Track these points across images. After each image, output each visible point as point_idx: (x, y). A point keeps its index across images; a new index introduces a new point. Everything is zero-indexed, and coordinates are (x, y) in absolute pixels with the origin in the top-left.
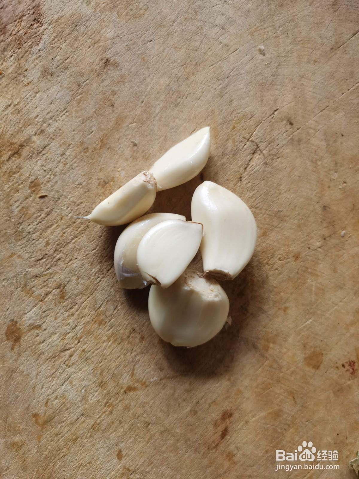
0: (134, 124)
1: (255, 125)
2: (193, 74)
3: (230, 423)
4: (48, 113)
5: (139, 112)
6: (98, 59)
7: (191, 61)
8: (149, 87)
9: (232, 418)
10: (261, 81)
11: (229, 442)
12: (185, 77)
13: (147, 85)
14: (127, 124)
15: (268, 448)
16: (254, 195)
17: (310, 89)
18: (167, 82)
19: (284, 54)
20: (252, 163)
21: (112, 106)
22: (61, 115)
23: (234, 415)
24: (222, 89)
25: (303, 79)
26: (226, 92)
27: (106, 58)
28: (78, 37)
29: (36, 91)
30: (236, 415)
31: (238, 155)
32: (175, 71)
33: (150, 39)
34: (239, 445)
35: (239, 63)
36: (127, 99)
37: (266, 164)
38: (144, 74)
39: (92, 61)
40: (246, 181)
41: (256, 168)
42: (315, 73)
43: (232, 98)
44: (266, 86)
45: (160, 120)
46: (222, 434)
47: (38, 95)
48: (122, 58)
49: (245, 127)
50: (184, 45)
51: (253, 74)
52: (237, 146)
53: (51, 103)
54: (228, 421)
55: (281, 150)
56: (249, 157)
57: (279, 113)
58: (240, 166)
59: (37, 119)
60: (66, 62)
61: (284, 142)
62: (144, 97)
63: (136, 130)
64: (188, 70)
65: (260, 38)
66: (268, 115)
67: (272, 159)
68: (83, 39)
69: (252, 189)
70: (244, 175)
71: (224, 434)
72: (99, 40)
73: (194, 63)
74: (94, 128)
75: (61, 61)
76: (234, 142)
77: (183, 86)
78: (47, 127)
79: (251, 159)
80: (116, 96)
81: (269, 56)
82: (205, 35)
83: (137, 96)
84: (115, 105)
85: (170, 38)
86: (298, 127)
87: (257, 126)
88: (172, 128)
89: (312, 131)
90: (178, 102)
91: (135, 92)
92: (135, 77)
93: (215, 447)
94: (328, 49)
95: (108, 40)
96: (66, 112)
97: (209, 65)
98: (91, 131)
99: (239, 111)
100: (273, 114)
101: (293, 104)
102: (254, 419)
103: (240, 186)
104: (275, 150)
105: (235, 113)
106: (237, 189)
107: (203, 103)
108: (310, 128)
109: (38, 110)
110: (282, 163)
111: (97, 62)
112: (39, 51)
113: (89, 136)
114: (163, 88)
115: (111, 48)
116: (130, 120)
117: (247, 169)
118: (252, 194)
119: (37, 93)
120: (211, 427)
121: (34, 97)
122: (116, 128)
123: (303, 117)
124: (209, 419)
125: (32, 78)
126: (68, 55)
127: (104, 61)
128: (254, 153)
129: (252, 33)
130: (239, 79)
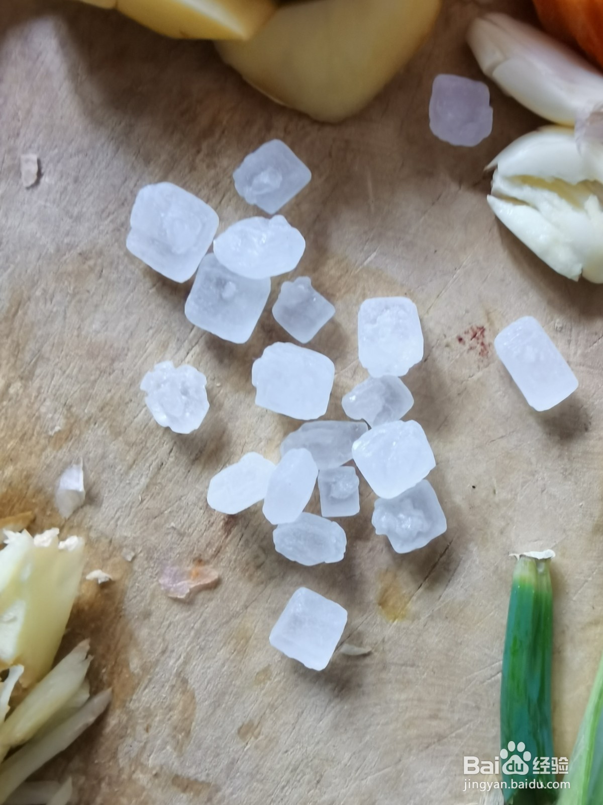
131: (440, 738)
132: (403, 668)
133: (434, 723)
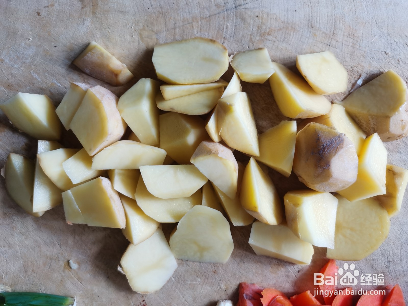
131: (26, 272)
132: (50, 265)
133: (31, 270)
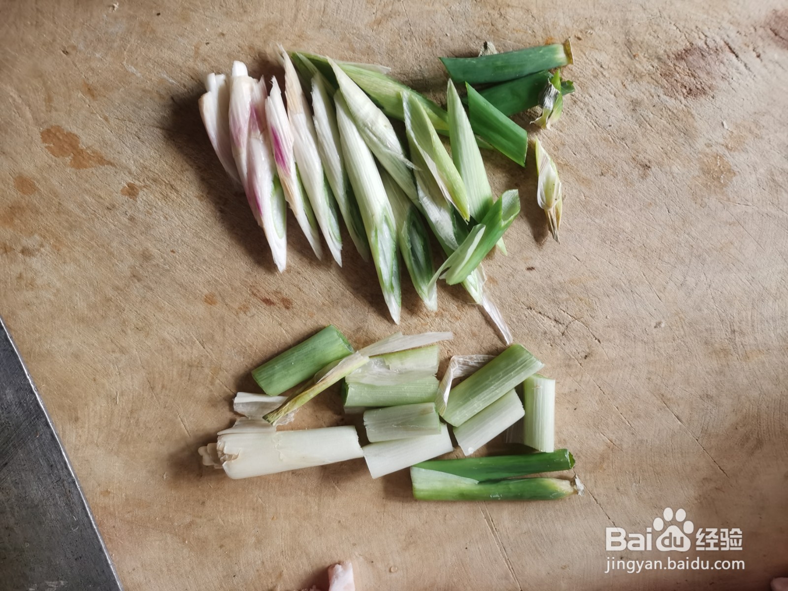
0: (583, 197)
1: (584, 321)
2: (635, 256)
3: (279, 308)
4: (594, 108)
5: (596, 202)
6: (650, 158)
7: (648, 253)
8: (621, 212)
9: (284, 309)
10: (628, 325)
11: (259, 307)
12: (632, 248)
13: (623, 209)
14: (583, 190)
15: (254, 347)
16: (514, 322)
17: (621, 375)
18: (627, 230)
19: (656, 347)
20: (546, 319)
21: (602, 174)
22: (592, 121)
23: (287, 311)
24: (621, 286)
25: (631, 368)
26: (617, 290)
27: (651, 166)
28: (672, 136)
29: (616, 94)
30: (287, 313)
31: (552, 304)
32: (638, 238)
33: (671, 210)
34: (256, 317)
35: (647, 303)
36: (608, 189)
37: (545, 333)
38: (635, 206)
39: (648, 151)
40: (527, 314)
41: (540, 324)
42: (638, 379)
43: (611, 297)
44: (623, 330)
45: (588, 223)
46: (268, 300)
47: (613, 96)
48: (652, 183)
49: (582, 310)
50: (665, 246)
51: (636, 317)
52: (563, 303)
53: (604, 111)
54: (281, 305)
55: (559, 348)
56: (551, 316)
57: (596, 345)
58: (542, 307)
59: (587, 96)
60: (647, 124)
61: (567, 351)
62: (611, 206)
63: (578, 200)
64: (639, 250)
65: (673, 323)
66: (594, 333)
67: (550, 339)
68: (671, 141)
69: (519, 320)
70: (534, 311)
71: (268, 302)
72: (670, 158)
73: (646, 257)
74: (578, 156)
75: (648, 119)
76: (567, 300)
77: (623, 247)
78: (579, 107)
79: (550, 318)
80: (612, 177)
81: (654, 333)
82: (675, 267)
83: (613, 200)
84: (602, 177)
85: (671, 231)
86: (582, 365)
87: (583, 323)
88: (579, 237)
89: (579, 378)
90: (607, 242)
91: (616, 197)
92: (631, 196)
93: (253, 293)
94: (663, 392)
95: (670, 168)
96: (595, 127)
97: (644, 272)
98: (576, 153)
99: (598, 304)
100: (596, 339)
101: (606, 358)
102: (284, 332)
103: (522, 308)
104: (559, 342)
105: (596, 300)
106: (519, 305)
107: (606, 268)
108: (582, 376)
109: (597, 97)
110: (546, 349)
111: (647, 157)
112: (659, 96)
113: (570, 151)
114: (621, 226)
115: (661, 170)
116: (587, 194)
117: (539, 315)
118: (514, 320)
119: (615, 95)
120: (274, 288)
121: (610, 92)
122: (579, 179)
123: (593, 369)
124: (282, 286)
125: (630, 89)
126: (653, 126)
127: (648, 164)
128: (555, 320)
129: (677, 314)
130: (630, 303)
